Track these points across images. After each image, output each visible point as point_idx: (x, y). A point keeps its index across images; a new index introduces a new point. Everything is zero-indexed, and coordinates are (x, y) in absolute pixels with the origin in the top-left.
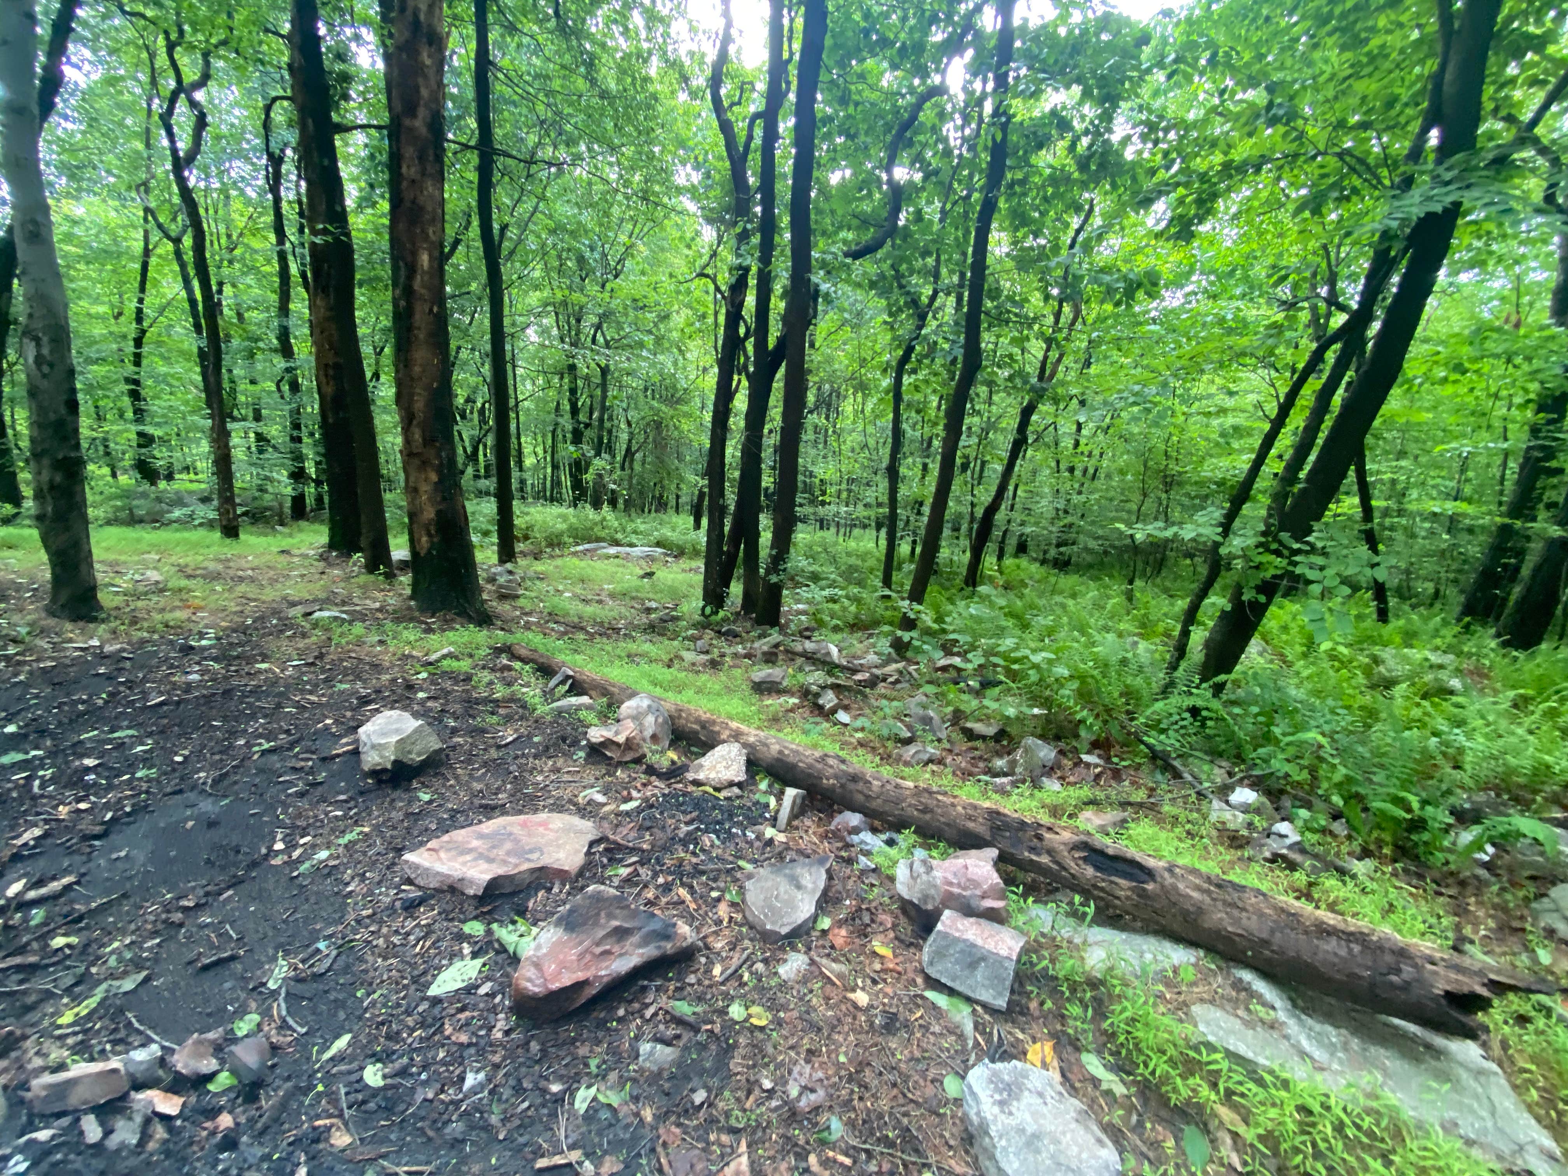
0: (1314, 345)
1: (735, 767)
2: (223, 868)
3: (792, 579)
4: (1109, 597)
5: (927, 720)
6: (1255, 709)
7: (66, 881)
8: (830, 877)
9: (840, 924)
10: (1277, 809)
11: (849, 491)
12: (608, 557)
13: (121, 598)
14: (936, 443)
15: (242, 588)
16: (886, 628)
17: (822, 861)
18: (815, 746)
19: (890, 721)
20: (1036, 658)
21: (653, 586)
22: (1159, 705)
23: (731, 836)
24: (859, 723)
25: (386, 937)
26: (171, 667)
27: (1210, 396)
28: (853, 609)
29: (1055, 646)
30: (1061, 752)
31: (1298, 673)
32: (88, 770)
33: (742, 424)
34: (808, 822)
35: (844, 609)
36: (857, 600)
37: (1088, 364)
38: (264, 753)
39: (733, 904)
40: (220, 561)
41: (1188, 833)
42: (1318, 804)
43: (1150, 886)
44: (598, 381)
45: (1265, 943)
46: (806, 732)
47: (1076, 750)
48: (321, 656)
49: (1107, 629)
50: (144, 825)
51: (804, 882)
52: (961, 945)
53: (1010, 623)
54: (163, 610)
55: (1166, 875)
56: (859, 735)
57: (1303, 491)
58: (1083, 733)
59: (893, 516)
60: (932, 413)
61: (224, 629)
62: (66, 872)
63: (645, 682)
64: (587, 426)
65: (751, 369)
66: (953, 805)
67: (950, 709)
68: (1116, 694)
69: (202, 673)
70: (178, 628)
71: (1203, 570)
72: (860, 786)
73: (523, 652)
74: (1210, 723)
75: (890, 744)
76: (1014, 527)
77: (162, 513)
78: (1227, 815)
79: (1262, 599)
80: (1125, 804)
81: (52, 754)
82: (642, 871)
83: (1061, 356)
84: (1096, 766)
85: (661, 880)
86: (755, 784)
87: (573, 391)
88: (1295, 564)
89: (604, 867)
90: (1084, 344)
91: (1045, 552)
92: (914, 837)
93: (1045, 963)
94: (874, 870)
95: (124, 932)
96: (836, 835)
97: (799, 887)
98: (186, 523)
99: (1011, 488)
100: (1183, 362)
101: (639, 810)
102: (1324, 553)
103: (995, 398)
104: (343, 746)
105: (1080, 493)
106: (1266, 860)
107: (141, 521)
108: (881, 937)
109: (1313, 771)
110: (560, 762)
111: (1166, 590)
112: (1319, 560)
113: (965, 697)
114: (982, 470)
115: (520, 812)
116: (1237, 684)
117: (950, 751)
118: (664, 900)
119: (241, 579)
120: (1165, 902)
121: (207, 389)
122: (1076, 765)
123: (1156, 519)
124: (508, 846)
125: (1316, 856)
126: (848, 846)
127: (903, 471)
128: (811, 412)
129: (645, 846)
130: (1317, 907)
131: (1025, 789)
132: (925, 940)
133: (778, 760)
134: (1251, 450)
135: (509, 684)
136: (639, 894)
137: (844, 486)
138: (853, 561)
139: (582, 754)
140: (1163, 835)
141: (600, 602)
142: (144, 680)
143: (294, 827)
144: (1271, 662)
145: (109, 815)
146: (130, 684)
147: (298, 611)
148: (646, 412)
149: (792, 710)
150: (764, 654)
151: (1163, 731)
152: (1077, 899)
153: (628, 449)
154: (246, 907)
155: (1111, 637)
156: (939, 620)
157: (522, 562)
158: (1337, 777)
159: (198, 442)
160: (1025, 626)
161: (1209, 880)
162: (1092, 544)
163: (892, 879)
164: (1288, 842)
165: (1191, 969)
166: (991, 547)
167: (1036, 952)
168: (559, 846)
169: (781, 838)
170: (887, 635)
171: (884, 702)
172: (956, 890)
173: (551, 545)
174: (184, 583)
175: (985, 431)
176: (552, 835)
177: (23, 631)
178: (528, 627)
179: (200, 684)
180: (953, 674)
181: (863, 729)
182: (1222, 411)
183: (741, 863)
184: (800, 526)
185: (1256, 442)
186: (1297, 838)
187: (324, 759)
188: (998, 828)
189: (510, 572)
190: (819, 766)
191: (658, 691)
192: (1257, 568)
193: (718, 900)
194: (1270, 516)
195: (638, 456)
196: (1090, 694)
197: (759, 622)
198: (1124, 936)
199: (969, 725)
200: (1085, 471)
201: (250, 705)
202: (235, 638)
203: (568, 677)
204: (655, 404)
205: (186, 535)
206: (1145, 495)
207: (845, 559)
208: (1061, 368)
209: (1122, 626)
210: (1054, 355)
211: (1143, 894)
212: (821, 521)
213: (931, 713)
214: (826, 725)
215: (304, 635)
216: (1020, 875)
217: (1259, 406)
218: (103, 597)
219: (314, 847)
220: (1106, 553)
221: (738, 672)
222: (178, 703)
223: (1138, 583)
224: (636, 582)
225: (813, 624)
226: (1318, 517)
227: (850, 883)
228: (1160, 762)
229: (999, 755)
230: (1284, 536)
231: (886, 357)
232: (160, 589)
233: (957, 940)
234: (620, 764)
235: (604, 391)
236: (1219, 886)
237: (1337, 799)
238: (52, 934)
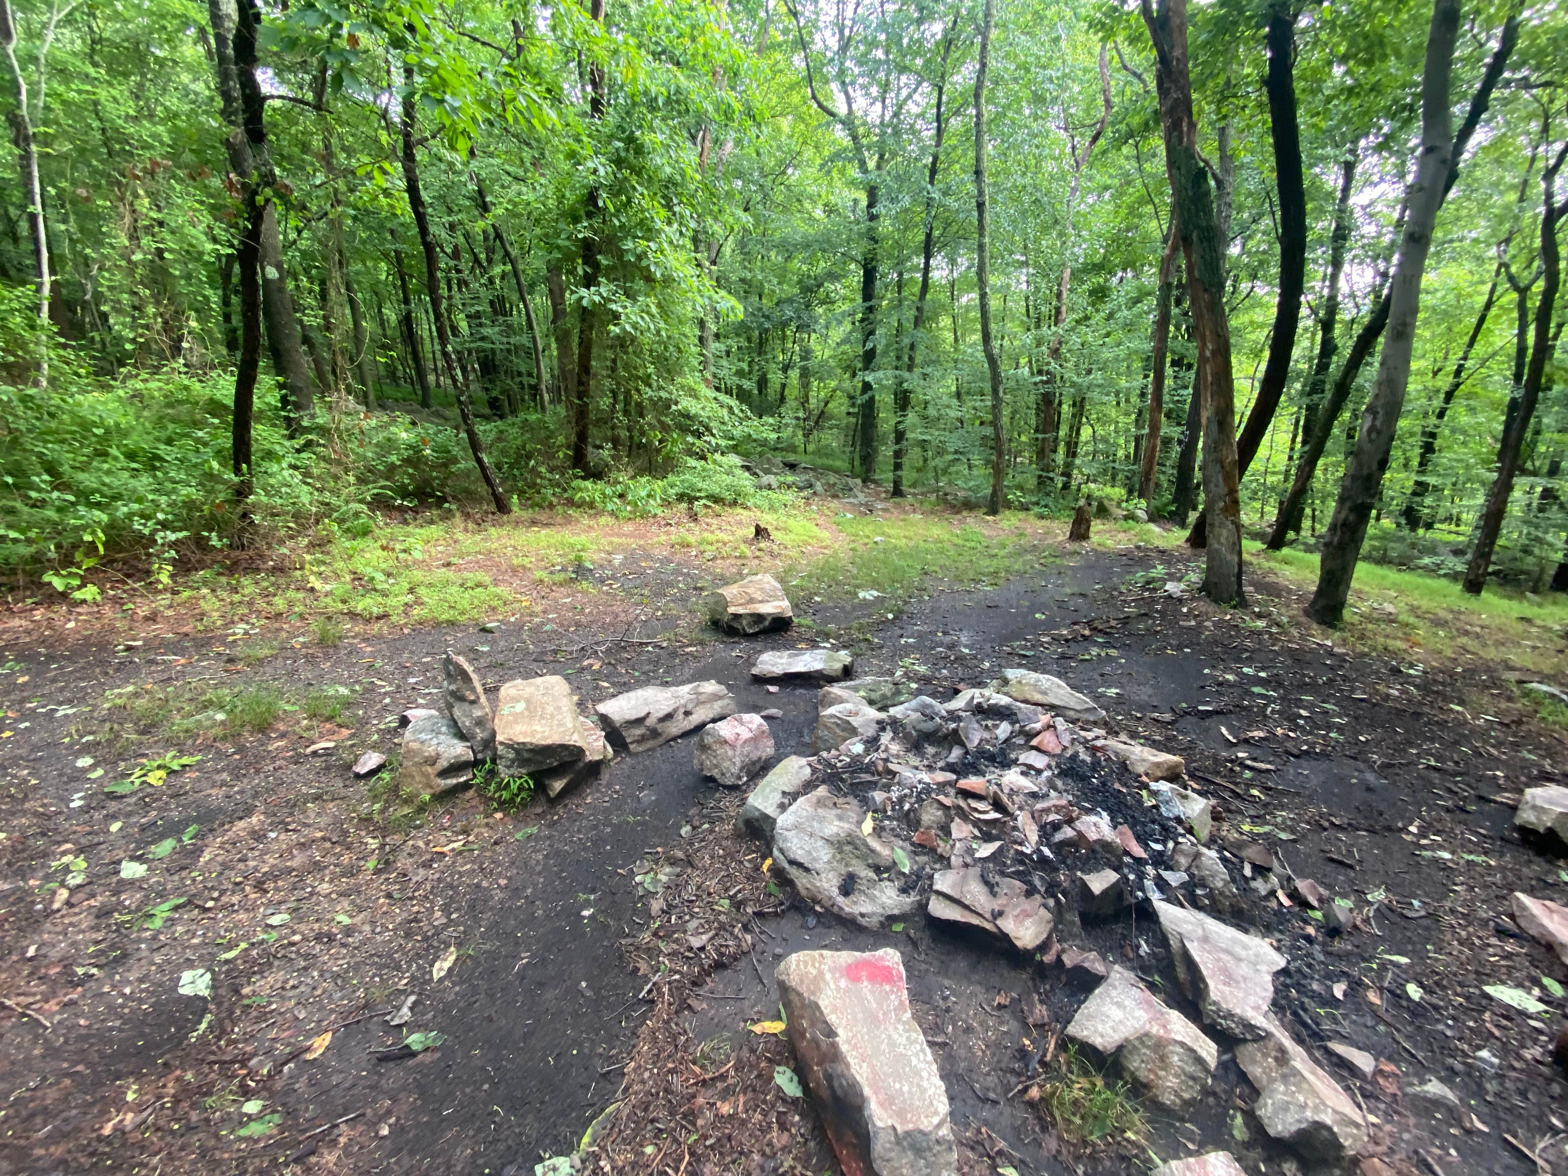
2: (1366, 818)
7: (1269, 767)
13: (1357, 617)
15: (1464, 640)
25: (1469, 934)
26: (1380, 678)
32: (1301, 717)
38: (1429, 767)
40: (1452, 611)
48: (1519, 723)
50: (1324, 765)
54: (1387, 636)
61: (1433, 668)
62: (1270, 763)
69: (1403, 692)
70: (1394, 654)
77: (1412, 558)
81: (1283, 698)
95: (1291, 811)
98: (1432, 571)
104: (1505, 797)
107: (1390, 562)
119: (1466, 633)
121: (1505, 441)
142: (1355, 680)
143: (1430, 825)
145: (1305, 748)
146: (1345, 678)
147: (1513, 676)
154: (1372, 848)
159: (1473, 493)
174: (1412, 620)
177: (1285, 620)
179: (1396, 699)
187: (1481, 798)
201: (1431, 730)
202: (1440, 677)
205: (1429, 581)
215: (1510, 699)
218: (1347, 614)
219: (1441, 847)
222: (1375, 705)
232: (1390, 619)
238: (1254, 786)
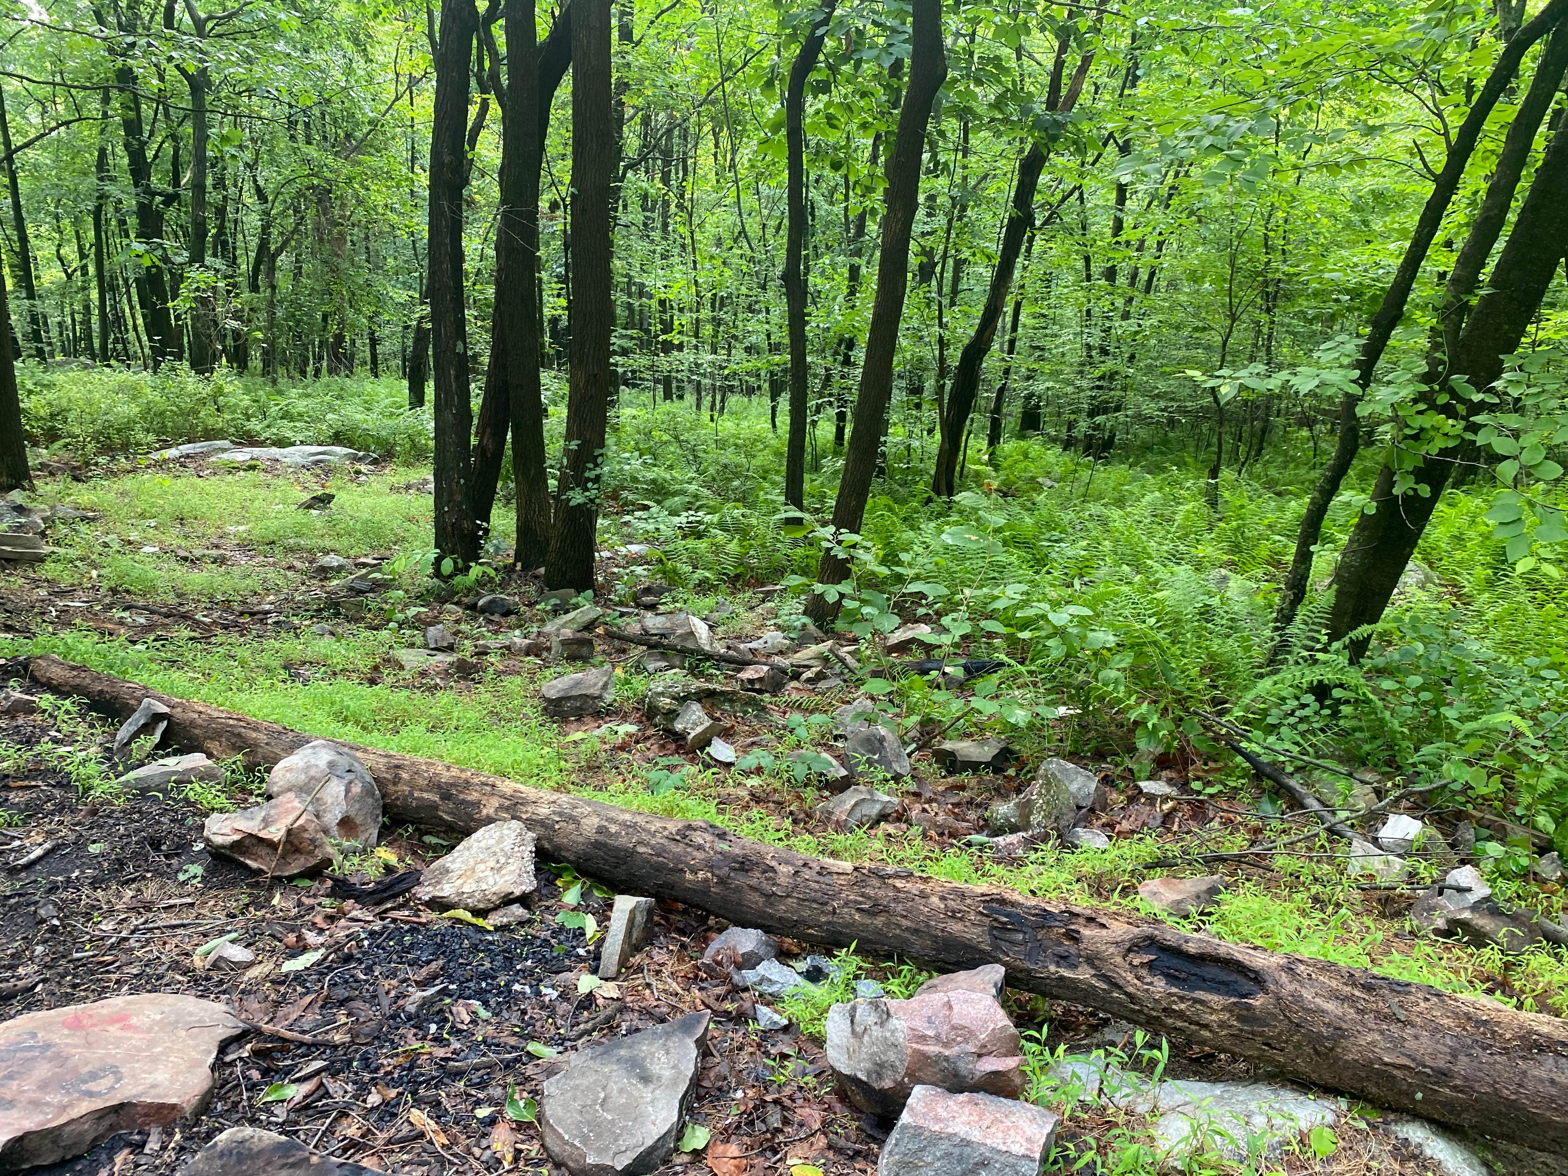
0: (1502, 46)
1: (514, 866)
3: (615, 496)
4: (1178, 501)
5: (874, 744)
6: (1416, 680)
8: (705, 1050)
9: (726, 1135)
10: (1452, 846)
11: (717, 322)
12: (233, 469)
14: (873, 227)
16: (795, 580)
17: (687, 1027)
18: (669, 813)
19: (808, 752)
20: (1060, 618)
21: (332, 523)
22: (1266, 684)
23: (510, 998)
24: (750, 761)
27: (1336, 136)
28: (733, 547)
29: (1092, 592)
30: (1106, 780)
31: (1480, 614)
33: (496, 193)
34: (660, 956)
35: (717, 549)
36: (741, 530)
37: (1132, 79)
39: (520, 1126)
41: (1316, 899)
42: (1518, 832)
43: (1258, 1001)
44: (186, 103)
45: (1443, 1075)
46: (651, 788)
47: (1130, 775)
49: (1177, 558)
51: (655, 1069)
52: (945, 1145)
53: (1013, 557)
55: (1284, 978)
56: (754, 781)
57: (1486, 301)
58: (1142, 744)
59: (799, 368)
60: (862, 169)
63: (319, 715)
64: (169, 199)
65: (504, 80)
66: (923, 895)
67: (915, 719)
68: (1194, 672)
71: (1331, 448)
72: (755, 878)
73: (57, 673)
74: (1346, 710)
75: (810, 794)
76: (1016, 383)
78: (1376, 864)
79: (1425, 491)
80: (1213, 861)
82: (332, 1086)
83: (1087, 61)
84: (1166, 798)
85: (374, 1099)
86: (556, 894)
87: (132, 127)
88: (1475, 428)
89: (253, 1087)
90: (1125, 42)
91: (1071, 426)
92: (857, 960)
93: (1089, 1156)
94: (786, 1029)
96: (714, 972)
97: (646, 1079)
99: (1009, 309)
100: (1294, 72)
101: (321, 969)
102: (1517, 407)
103: (973, 141)
105: (1126, 316)
106: (1437, 932)
108: (801, 1149)
109: (1507, 775)
110: (150, 891)
111: (1270, 484)
112: (1512, 421)
113: (940, 696)
114: (956, 280)
115: (68, 999)
116: (1386, 638)
117: (917, 795)
118: (382, 1137)
120: (1283, 1026)
122: (1131, 800)
123: (1252, 359)
124: (43, 1070)
125: (1514, 919)
126: (737, 990)
127: (814, 280)
128: (633, 166)
129: (338, 1038)
130: (1520, 1006)
131: (1049, 850)
132: (881, 1143)
133: (597, 845)
134: (1403, 233)
135: (29, 742)
136: (330, 1131)
137: (705, 313)
138: (729, 456)
139: (196, 869)
140: (1276, 907)
141: (221, 561)
144: (1439, 598)
148: (290, 167)
149: (623, 747)
150: (565, 643)
151: (1272, 729)
152: (1140, 1037)
153: (263, 246)
155: (1184, 571)
156: (890, 558)
157: (45, 487)
158: (1544, 784)
160: (1040, 562)
161: (1351, 978)
162: (1150, 408)
163: (819, 1041)
164: (1472, 898)
165: (1328, 1133)
166: (978, 420)
167: (1073, 1137)
168: (155, 1060)
169: (610, 990)
170: (797, 592)
171: (796, 717)
172: (932, 1049)
173: (107, 449)
175: (960, 205)
176: (136, 1040)
178: (65, 620)
180: (919, 655)
181: (759, 770)
182: (1359, 161)
183: (533, 1047)
184: (625, 393)
185: (1412, 220)
186: (1487, 891)
188: (1003, 928)
189: (20, 510)
190: (678, 849)
191: (350, 733)
192: (1416, 437)
193: (492, 1121)
194: (1436, 346)
195: (283, 260)
196: (1151, 672)
197: (552, 583)
198: (1218, 1089)
199: (948, 746)
200: (1134, 277)
203: (158, 717)
204: (312, 152)
206: (1234, 318)
207: (714, 454)
208: (1087, 86)
209: (1202, 551)
210: (1073, 60)
211: (1247, 1015)
212: (667, 382)
213: (882, 731)
214: (691, 769)
216: (1043, 1005)
217: (1417, 150)
220: (1172, 422)
221: (514, 683)
223: (1227, 474)
224: (296, 517)
225: (660, 581)
226: (1511, 346)
227: (744, 1056)
228: (1267, 783)
229: (1001, 794)
230: (1458, 380)
231: (769, 59)
233: (937, 1138)
234: (277, 881)
235: (201, 129)
236: (1368, 988)
237: (1544, 821)
